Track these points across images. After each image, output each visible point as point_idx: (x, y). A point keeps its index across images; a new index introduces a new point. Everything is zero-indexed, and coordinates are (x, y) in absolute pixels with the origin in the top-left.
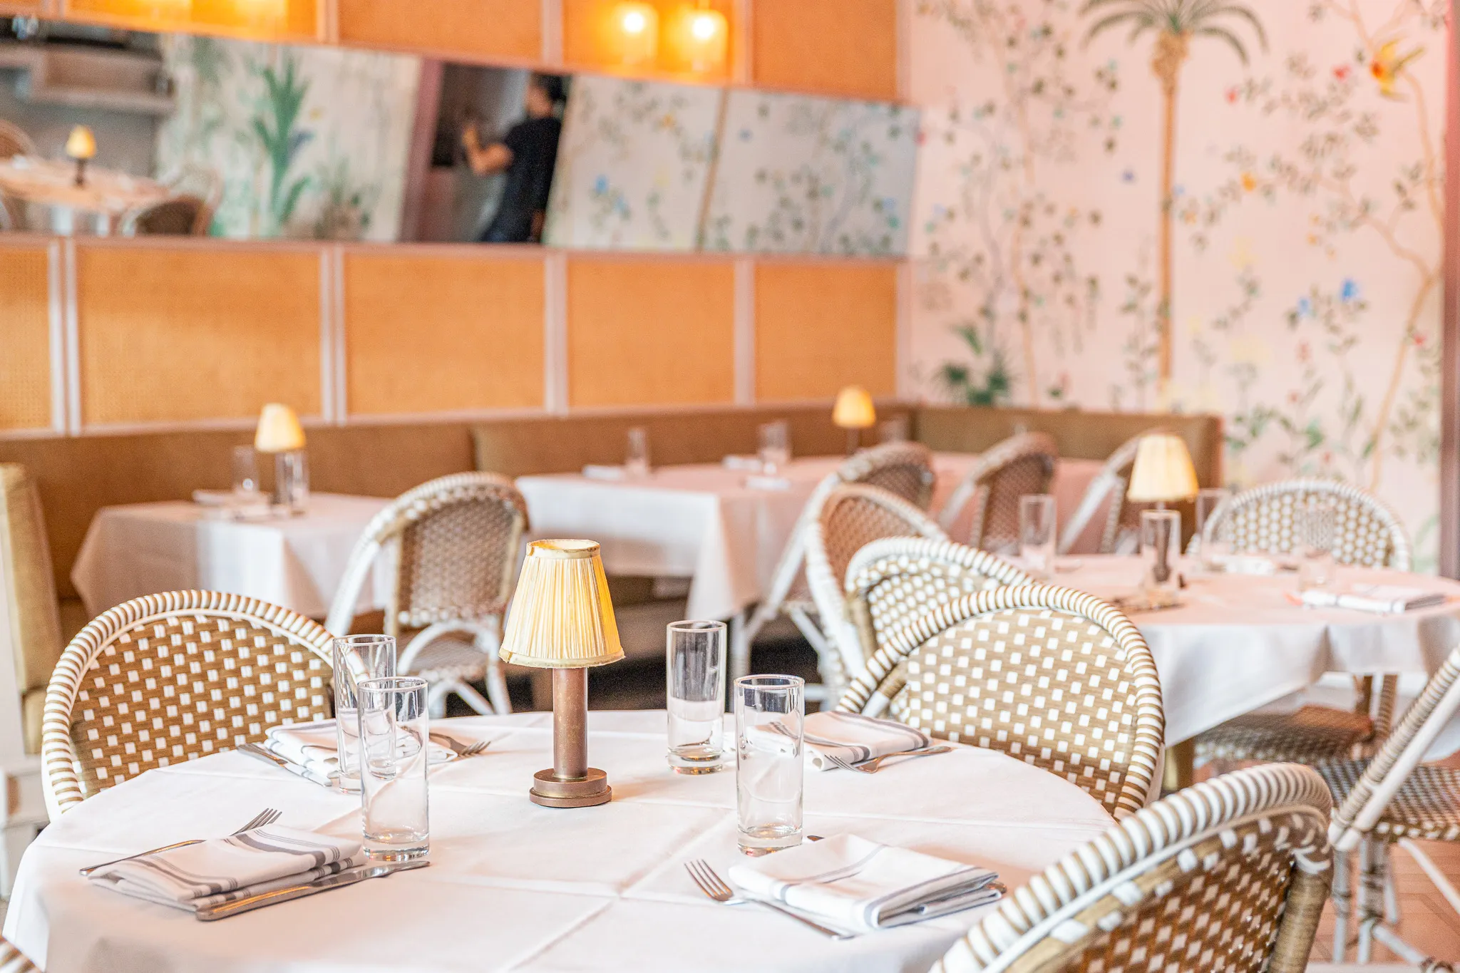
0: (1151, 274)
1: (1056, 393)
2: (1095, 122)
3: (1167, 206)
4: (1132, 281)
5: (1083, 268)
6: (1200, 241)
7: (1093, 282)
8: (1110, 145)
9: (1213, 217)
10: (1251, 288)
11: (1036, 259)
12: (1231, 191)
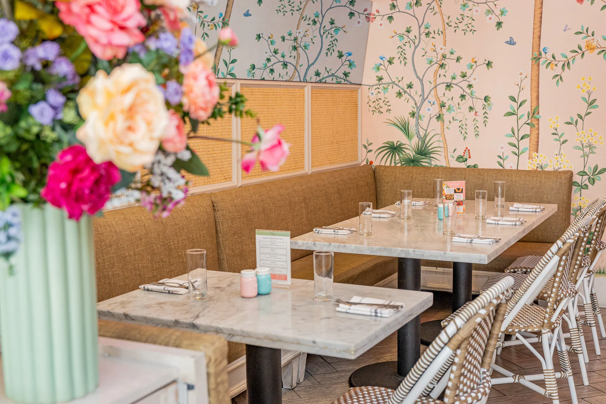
0: (526, 95)
1: (461, 159)
2: (490, 11)
3: (537, 59)
4: (513, 99)
5: (480, 92)
6: (559, 78)
7: (486, 99)
8: (499, 24)
9: (567, 65)
10: (591, 104)
11: (449, 86)
12: (580, 51)
